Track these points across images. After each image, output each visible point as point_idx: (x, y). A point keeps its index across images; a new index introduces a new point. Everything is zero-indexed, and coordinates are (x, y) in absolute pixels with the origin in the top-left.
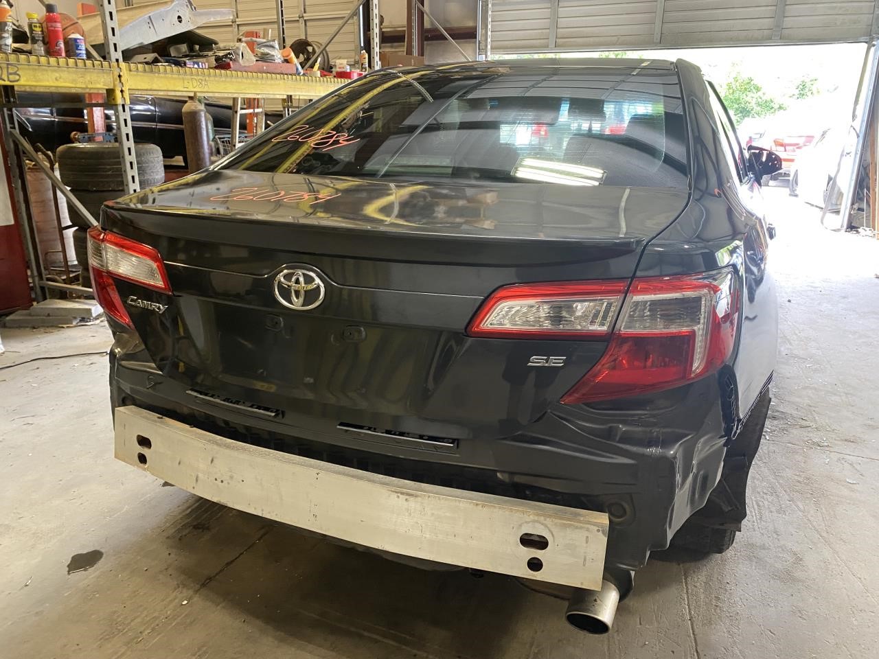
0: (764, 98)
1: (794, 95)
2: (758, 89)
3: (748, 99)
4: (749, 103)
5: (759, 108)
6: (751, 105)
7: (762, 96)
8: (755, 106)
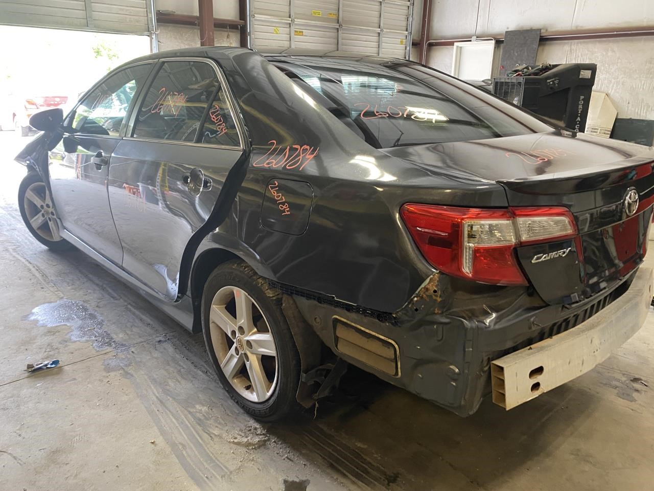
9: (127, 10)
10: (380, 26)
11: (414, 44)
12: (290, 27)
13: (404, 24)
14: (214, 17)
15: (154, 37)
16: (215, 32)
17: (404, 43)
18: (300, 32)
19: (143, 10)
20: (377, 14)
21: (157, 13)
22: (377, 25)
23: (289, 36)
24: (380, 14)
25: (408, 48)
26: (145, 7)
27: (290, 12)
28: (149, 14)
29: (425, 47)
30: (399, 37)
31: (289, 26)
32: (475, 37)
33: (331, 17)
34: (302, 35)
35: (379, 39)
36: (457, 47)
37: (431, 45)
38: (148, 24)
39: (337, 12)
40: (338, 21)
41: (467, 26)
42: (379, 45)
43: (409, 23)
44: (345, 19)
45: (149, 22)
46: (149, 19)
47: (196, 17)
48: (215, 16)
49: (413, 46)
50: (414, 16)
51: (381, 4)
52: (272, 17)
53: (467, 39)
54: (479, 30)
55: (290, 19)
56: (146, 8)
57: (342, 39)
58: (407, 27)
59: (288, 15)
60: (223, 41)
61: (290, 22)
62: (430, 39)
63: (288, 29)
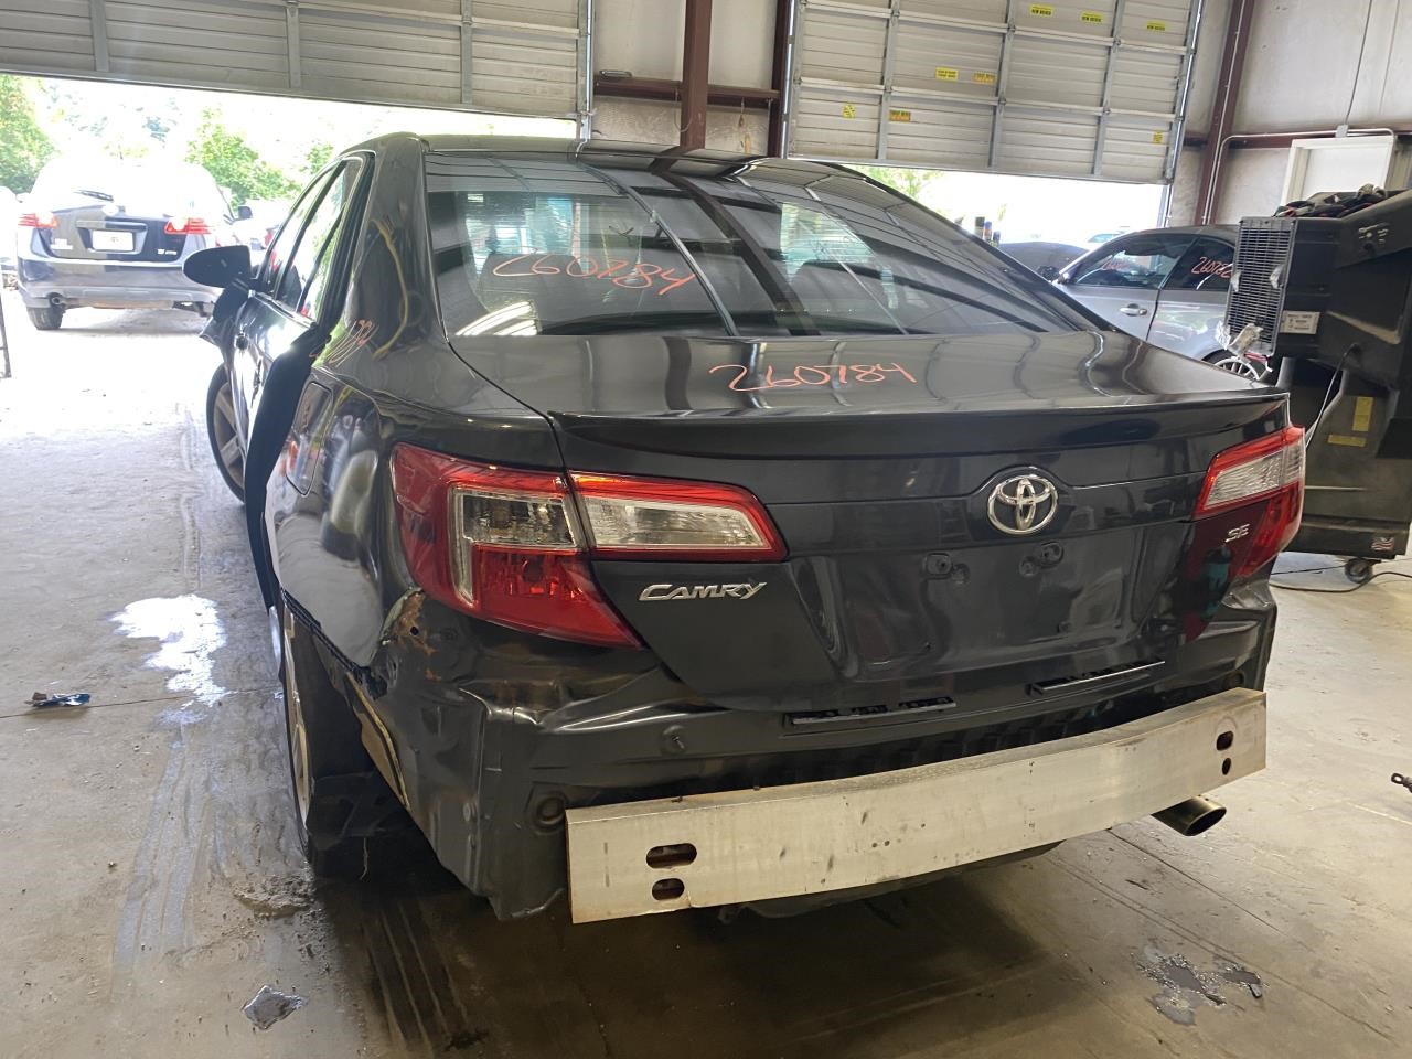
0: (265, 170)
1: (306, 168)
2: (254, 157)
3: (242, 170)
4: (246, 176)
5: (260, 186)
6: (248, 179)
7: (261, 166)
8: (254, 181)
9: (539, 71)
10: (1102, 101)
11: (1193, 142)
12: (881, 103)
13: (1169, 95)
14: (709, 82)
15: (585, 121)
16: (709, 113)
17: (1163, 141)
18: (903, 113)
19: (568, 70)
20: (1099, 74)
21: (595, 77)
22: (1096, 100)
23: (876, 122)
24: (1106, 74)
25: (1173, 152)
26: (574, 64)
27: (883, 72)
28: (579, 78)
29: (1219, 149)
30: (1150, 127)
31: (878, 101)
32: (1346, 127)
33: (979, 81)
34: (909, 121)
35: (1098, 131)
36: (1300, 149)
37: (1235, 147)
38: (576, 98)
39: (996, 71)
40: (998, 90)
41: (1328, 102)
42: (1096, 143)
43: (1180, 94)
44: (1016, 87)
45: (579, 93)
46: (580, 87)
47: (678, 84)
48: (712, 80)
49: (1187, 147)
50: (1195, 78)
51: (1109, 54)
52: (842, 83)
53: (1325, 131)
54: (1358, 112)
55: (883, 87)
56: (577, 67)
57: (1004, 130)
58: (1175, 103)
59: (879, 78)
60: (732, 131)
61: (882, 93)
62: (1233, 130)
63: (877, 108)
